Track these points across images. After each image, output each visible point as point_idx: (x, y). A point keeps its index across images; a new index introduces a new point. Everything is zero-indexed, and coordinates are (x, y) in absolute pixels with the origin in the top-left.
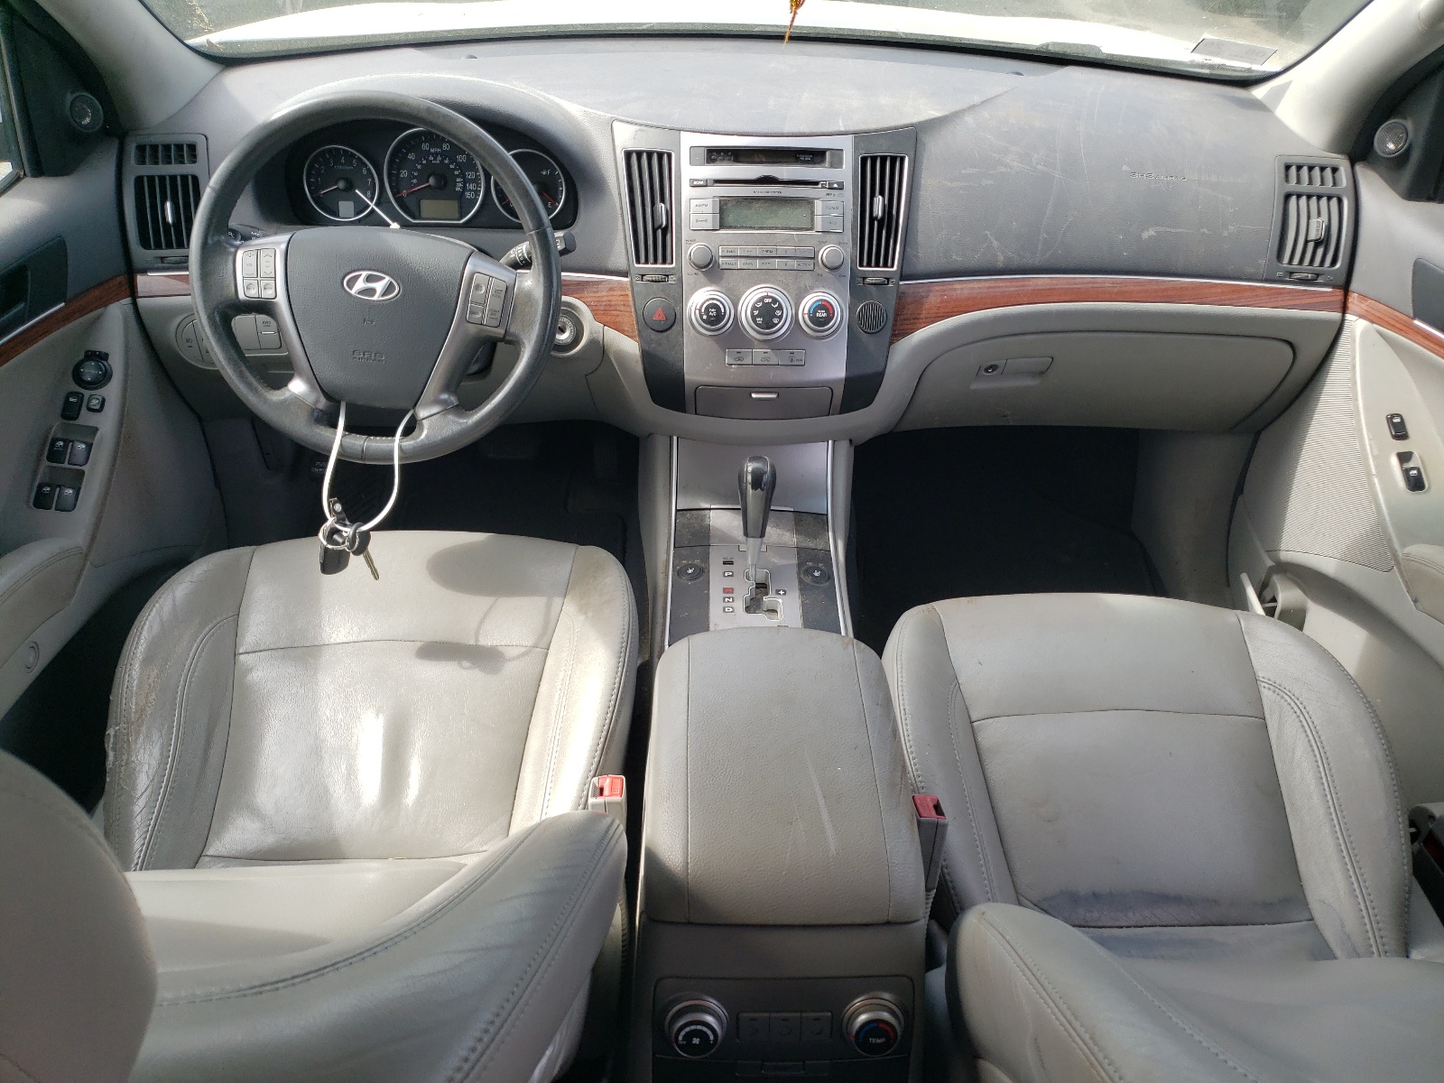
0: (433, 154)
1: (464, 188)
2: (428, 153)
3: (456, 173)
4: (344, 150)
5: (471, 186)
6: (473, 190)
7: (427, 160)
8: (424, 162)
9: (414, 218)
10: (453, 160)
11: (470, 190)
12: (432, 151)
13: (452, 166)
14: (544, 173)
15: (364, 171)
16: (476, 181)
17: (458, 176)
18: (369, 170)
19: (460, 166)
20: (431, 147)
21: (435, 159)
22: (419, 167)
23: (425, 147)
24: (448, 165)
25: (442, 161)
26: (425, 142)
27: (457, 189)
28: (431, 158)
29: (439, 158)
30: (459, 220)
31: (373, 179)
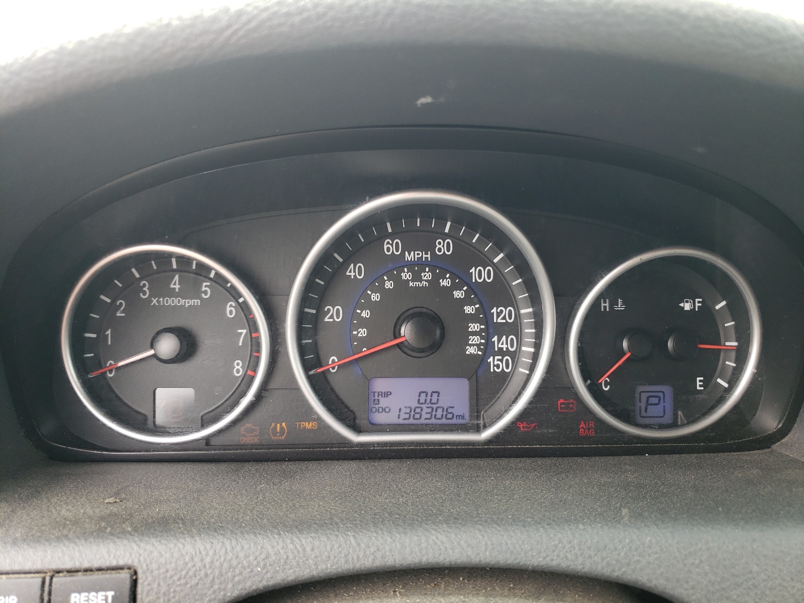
0: (411, 265)
1: (488, 349)
2: (399, 263)
3: (469, 310)
4: (181, 259)
5: (502, 343)
6: (508, 353)
7: (397, 280)
8: (389, 285)
9: (358, 430)
10: (462, 279)
11: (501, 352)
12: (410, 257)
13: (458, 294)
14: (687, 306)
15: (230, 309)
16: (514, 329)
17: (473, 318)
18: (245, 308)
19: (476, 292)
20: (407, 248)
21: (417, 277)
22: (375, 297)
23: (390, 247)
24: (450, 290)
25: (434, 282)
26: (392, 236)
27: (471, 350)
28: (406, 275)
29: (427, 275)
30: (478, 429)
31: (253, 327)
